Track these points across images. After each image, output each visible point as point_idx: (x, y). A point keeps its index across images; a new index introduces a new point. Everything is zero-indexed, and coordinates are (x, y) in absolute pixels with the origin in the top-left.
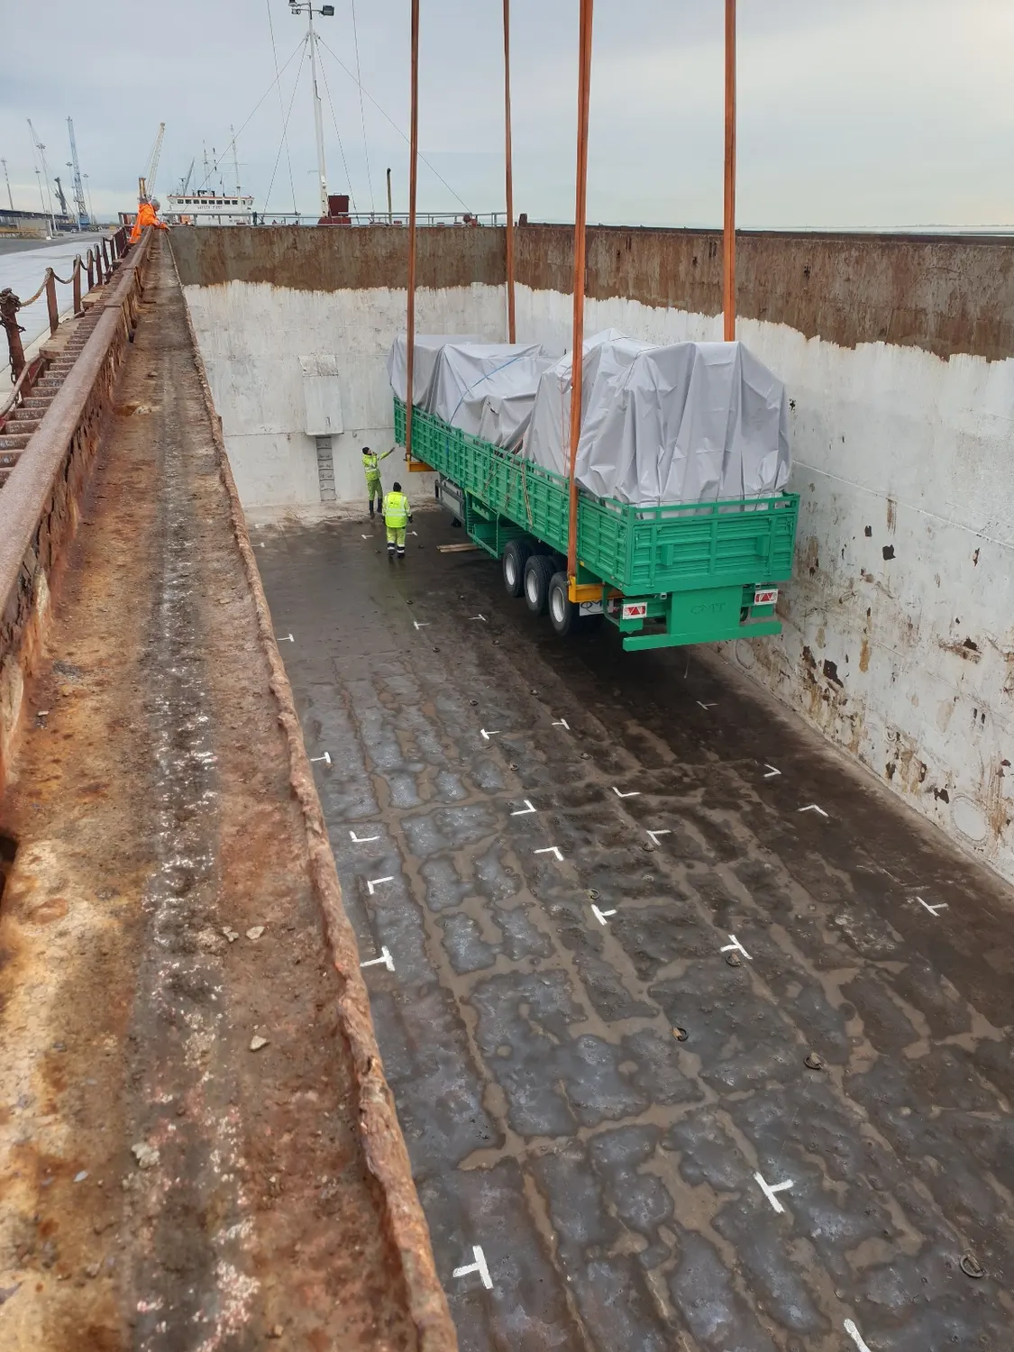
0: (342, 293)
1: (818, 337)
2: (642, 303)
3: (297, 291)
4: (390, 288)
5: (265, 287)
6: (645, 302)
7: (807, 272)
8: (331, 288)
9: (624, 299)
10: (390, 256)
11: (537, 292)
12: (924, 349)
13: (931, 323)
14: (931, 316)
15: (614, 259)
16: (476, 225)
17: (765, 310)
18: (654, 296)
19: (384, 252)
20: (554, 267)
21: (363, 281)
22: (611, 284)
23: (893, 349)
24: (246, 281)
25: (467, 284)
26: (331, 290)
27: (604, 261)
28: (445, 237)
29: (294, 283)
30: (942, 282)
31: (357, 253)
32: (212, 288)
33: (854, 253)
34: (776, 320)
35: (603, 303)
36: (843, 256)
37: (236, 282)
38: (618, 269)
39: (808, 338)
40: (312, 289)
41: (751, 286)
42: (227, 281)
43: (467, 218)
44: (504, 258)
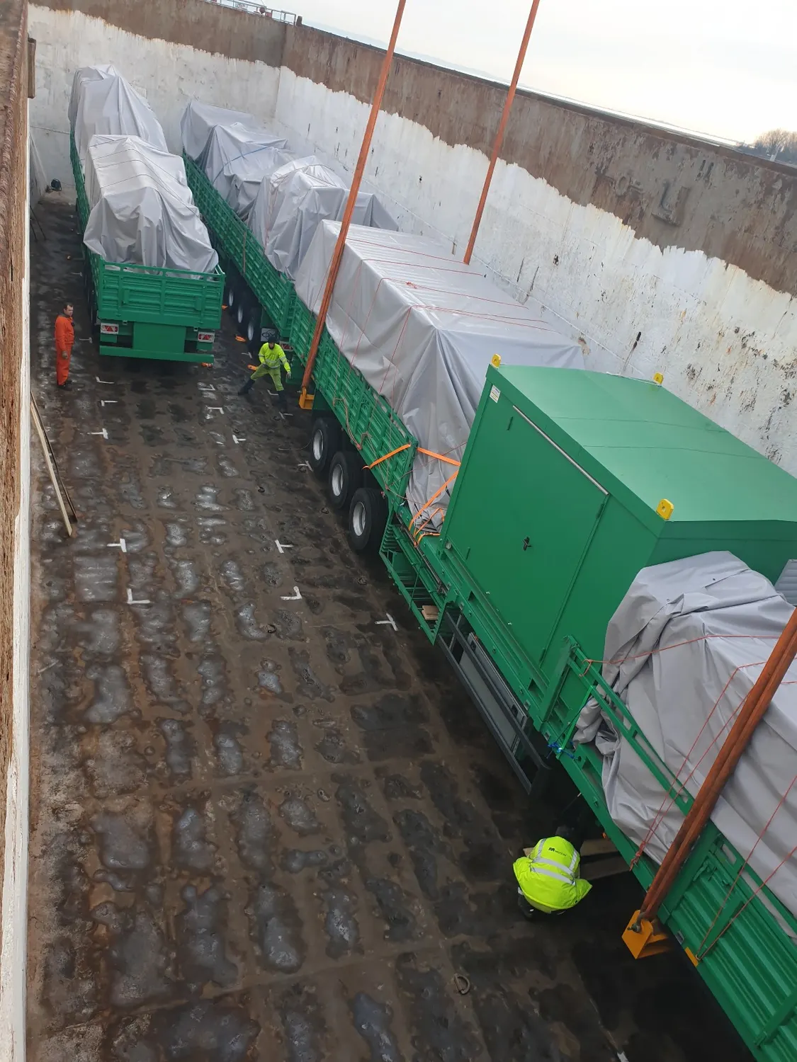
0: (157, 41)
1: (439, 137)
2: (357, 98)
3: (124, 32)
4: (195, 48)
5: (100, 22)
6: (358, 98)
7: (440, 93)
8: (150, 36)
9: (347, 93)
10: (199, 22)
11: (299, 78)
12: (483, 152)
13: (488, 138)
14: (488, 132)
15: (346, 63)
16: (269, 16)
17: (417, 115)
18: (363, 95)
19: (193, 18)
20: (311, 62)
21: (174, 37)
22: (342, 81)
23: (470, 149)
24: (86, 14)
25: (253, 60)
26: (150, 38)
27: (339, 62)
28: (241, 18)
29: (121, 24)
30: (496, 113)
31: (173, 14)
32: (58, 12)
33: (462, 86)
34: (421, 123)
35: (336, 94)
36: (458, 86)
37: (78, 12)
38: (347, 71)
39: (434, 137)
40: (135, 32)
41: (413, 98)
42: (71, 9)
43: (263, 9)
44: (282, 48)
